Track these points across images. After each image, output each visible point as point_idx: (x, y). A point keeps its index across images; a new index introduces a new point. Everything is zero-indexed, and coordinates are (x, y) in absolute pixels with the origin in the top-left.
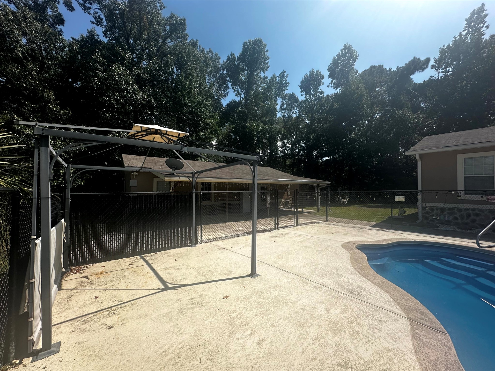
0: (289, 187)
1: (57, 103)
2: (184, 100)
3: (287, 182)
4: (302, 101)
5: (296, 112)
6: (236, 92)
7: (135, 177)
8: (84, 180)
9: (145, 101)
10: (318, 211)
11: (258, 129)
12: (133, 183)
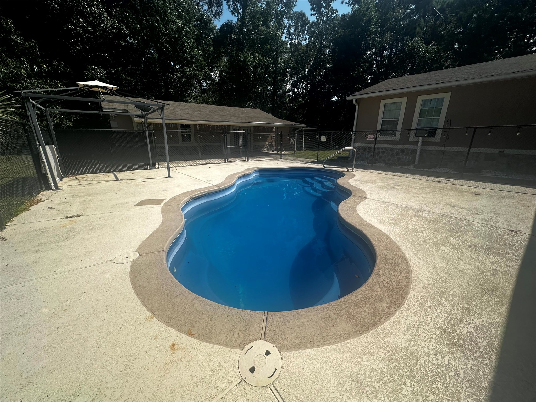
0: (274, 130)
1: (18, 33)
2: (160, 28)
3: (272, 126)
4: (313, 22)
5: (305, 37)
6: (232, 9)
7: (114, 118)
8: (71, 121)
9: (116, 28)
10: (295, 153)
11: (253, 63)
12: (113, 124)
